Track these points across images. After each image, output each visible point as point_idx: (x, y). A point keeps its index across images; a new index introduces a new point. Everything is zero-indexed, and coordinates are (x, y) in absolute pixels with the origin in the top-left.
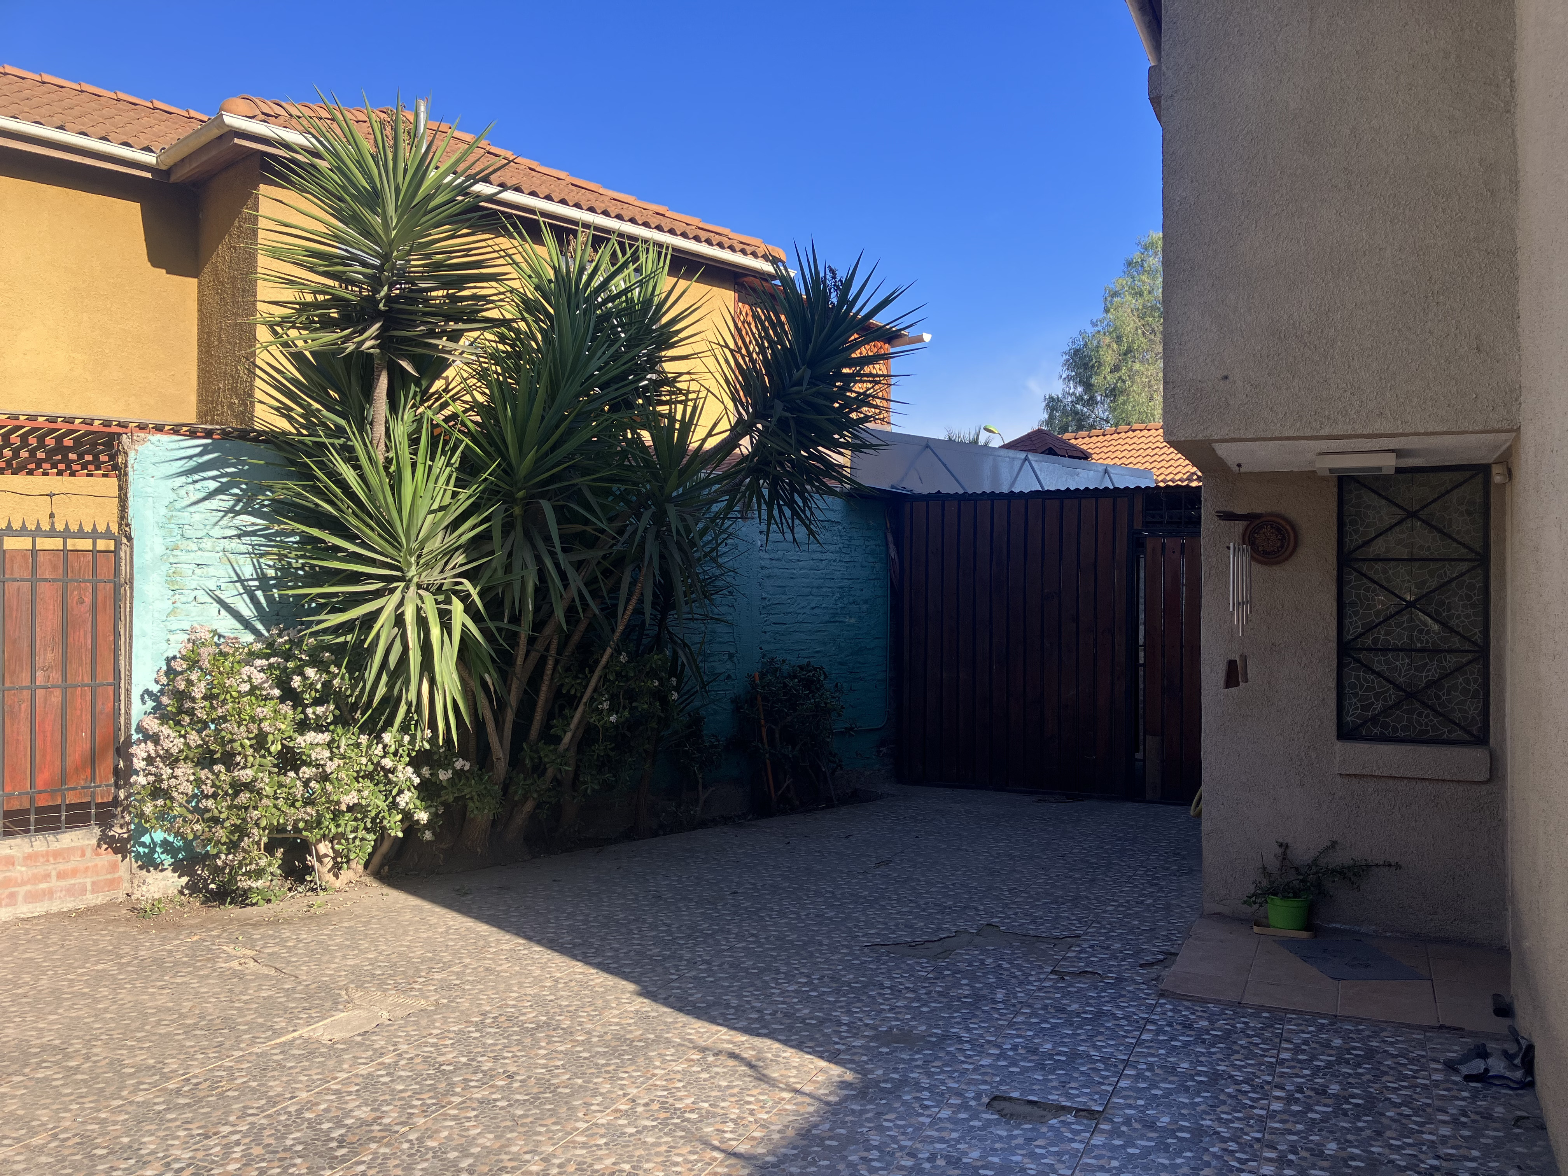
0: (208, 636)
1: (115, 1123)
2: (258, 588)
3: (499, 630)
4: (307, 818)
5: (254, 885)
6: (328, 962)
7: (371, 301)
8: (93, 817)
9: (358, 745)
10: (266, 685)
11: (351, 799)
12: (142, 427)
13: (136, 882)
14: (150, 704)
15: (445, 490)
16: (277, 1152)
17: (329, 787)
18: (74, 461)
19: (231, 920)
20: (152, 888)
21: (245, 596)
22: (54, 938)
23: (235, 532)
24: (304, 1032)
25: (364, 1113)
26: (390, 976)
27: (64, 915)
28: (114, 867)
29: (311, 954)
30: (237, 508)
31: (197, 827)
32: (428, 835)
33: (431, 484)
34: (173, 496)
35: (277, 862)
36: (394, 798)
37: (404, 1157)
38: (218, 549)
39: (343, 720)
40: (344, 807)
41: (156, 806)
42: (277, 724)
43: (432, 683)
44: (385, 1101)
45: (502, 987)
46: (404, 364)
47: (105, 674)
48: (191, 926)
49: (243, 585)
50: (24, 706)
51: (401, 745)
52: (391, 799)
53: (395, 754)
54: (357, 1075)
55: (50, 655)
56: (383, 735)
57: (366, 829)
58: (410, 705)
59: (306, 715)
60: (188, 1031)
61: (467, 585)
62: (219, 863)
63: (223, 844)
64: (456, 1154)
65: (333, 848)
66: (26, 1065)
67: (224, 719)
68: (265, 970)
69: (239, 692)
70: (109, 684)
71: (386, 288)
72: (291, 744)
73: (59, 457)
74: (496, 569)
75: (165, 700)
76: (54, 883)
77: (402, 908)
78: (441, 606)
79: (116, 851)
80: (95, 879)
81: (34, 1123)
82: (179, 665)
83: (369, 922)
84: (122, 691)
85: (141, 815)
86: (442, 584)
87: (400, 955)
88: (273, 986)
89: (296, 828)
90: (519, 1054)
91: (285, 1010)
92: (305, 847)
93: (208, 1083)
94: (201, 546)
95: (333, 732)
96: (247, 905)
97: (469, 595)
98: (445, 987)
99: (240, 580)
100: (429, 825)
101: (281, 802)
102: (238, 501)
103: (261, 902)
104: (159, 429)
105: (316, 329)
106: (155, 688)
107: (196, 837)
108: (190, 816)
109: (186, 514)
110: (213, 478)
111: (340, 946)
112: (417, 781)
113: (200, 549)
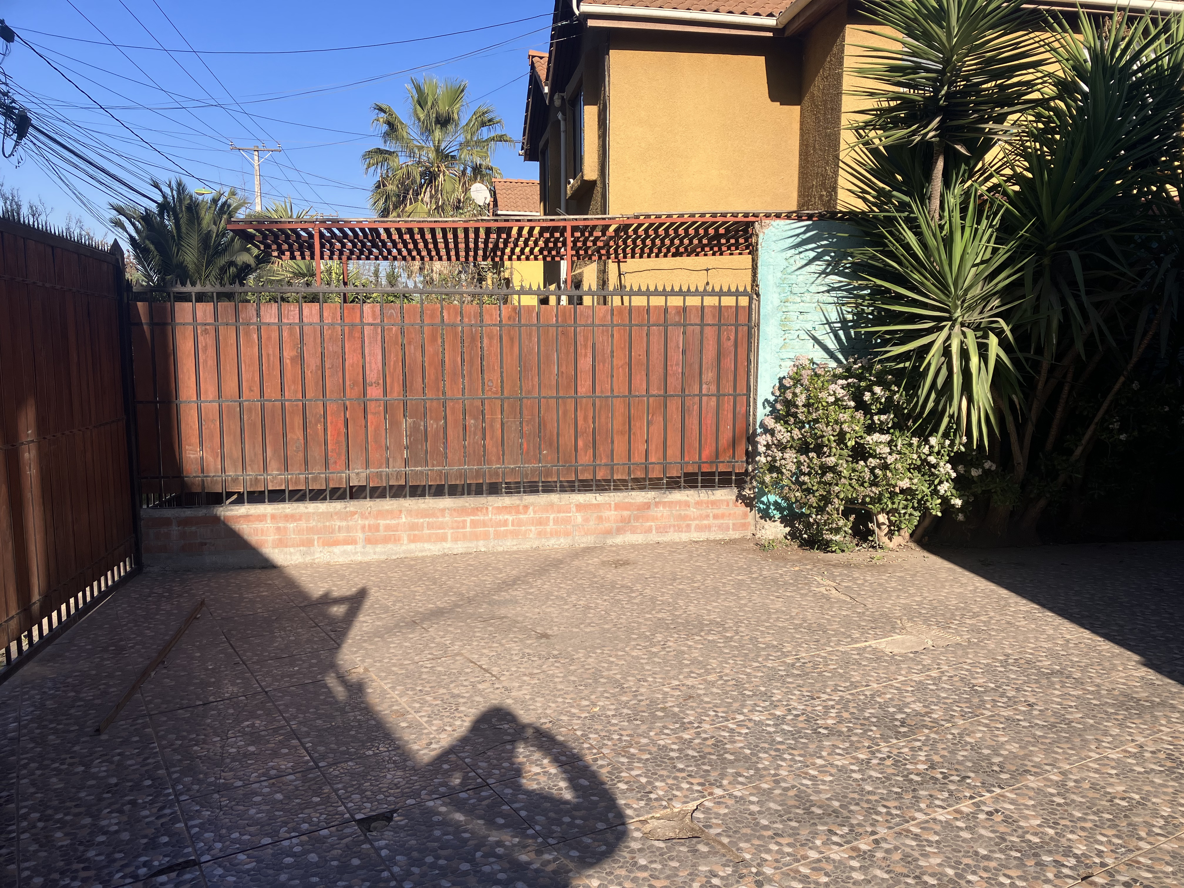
0: (807, 362)
1: (756, 677)
2: (841, 329)
3: (1027, 360)
4: (872, 495)
5: (834, 538)
6: (887, 599)
7: (934, 99)
8: (733, 482)
9: (910, 445)
10: (846, 398)
11: (905, 484)
12: (768, 216)
13: (758, 527)
14: (769, 409)
15: (987, 247)
16: (859, 719)
17: (889, 474)
18: (724, 244)
19: (819, 560)
20: (768, 532)
21: (831, 335)
22: (713, 556)
23: (826, 288)
24: (872, 643)
25: (918, 707)
26: (932, 616)
27: (718, 542)
28: (745, 515)
29: (874, 591)
30: (828, 271)
31: (798, 494)
32: (961, 517)
33: (976, 242)
34: (786, 264)
35: (850, 524)
36: (936, 486)
37: (949, 744)
38: (814, 301)
39: (900, 426)
40: (897, 490)
41: (772, 477)
42: (853, 426)
43: (970, 400)
44: (933, 702)
45: (1021, 638)
46: (958, 147)
47: (742, 388)
48: (793, 561)
49: (830, 326)
50: (695, 407)
51: (943, 447)
52: (933, 487)
53: (938, 453)
54: (911, 680)
55: (710, 374)
56: (930, 438)
57: (913, 507)
58: (951, 417)
59: (873, 421)
60: (797, 627)
61: (1002, 323)
62: (811, 520)
63: (814, 508)
64: (989, 752)
65: (888, 519)
66: (702, 630)
67: (816, 421)
68: (843, 597)
69: (827, 402)
70: (744, 395)
71: (946, 88)
72: (862, 441)
73: (715, 242)
74: (1026, 310)
75: (779, 406)
76: (711, 521)
77: (940, 568)
78: (980, 340)
79: (747, 505)
80: (734, 521)
81: (709, 667)
82: (788, 383)
83: (915, 575)
84: (752, 399)
85: (763, 483)
86: (981, 323)
87: (939, 601)
88: (849, 609)
89: (864, 503)
90: (1037, 690)
91: (859, 626)
92: (869, 516)
93: (811, 664)
94: (803, 299)
95: (892, 434)
96: (829, 551)
97: (1003, 331)
98: (974, 630)
99: (828, 323)
100: (961, 510)
101: (854, 482)
102: (829, 265)
103: (838, 551)
104: (778, 216)
105: (891, 128)
106: (772, 398)
107: (797, 501)
108: (793, 486)
109: (794, 277)
110: (812, 249)
111: (895, 589)
112: (954, 475)
113: (802, 301)
